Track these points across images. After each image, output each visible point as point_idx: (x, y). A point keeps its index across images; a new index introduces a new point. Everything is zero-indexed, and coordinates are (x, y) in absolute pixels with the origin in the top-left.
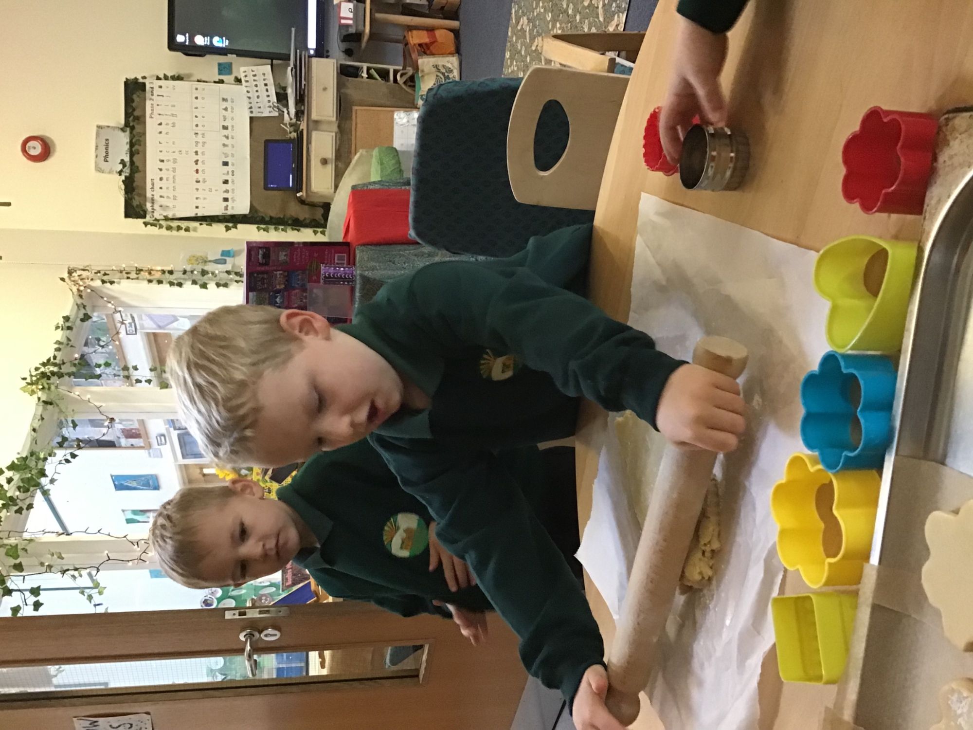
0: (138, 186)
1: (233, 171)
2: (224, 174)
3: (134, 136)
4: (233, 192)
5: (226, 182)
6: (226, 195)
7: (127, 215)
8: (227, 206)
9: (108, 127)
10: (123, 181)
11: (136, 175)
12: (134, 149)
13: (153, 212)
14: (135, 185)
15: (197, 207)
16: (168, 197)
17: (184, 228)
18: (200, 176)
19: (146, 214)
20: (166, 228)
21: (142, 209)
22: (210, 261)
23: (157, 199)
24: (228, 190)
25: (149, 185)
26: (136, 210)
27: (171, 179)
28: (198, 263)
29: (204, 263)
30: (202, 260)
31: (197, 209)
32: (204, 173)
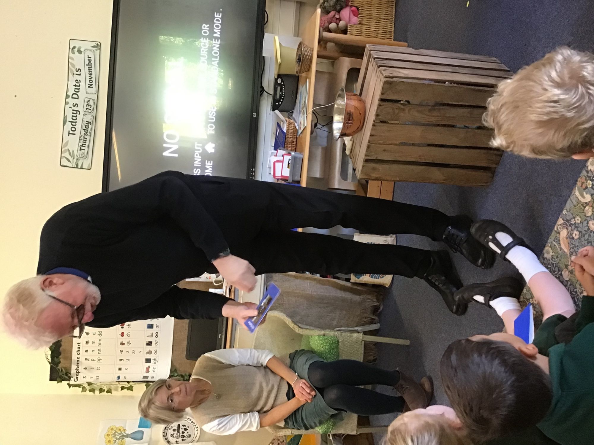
0: (64, 350)
1: (157, 333)
2: (148, 336)
4: (156, 353)
5: (149, 344)
6: (148, 356)
7: (51, 379)
8: (149, 367)
10: (50, 348)
13: (77, 375)
14: (61, 348)
15: (120, 369)
16: (93, 360)
17: (106, 390)
18: (125, 339)
19: (70, 378)
20: (89, 390)
21: (66, 374)
22: (127, 436)
23: (82, 362)
24: (151, 351)
25: (75, 349)
26: (60, 374)
27: (97, 343)
28: (115, 441)
29: (121, 439)
30: (120, 434)
31: (120, 371)
32: (129, 335)
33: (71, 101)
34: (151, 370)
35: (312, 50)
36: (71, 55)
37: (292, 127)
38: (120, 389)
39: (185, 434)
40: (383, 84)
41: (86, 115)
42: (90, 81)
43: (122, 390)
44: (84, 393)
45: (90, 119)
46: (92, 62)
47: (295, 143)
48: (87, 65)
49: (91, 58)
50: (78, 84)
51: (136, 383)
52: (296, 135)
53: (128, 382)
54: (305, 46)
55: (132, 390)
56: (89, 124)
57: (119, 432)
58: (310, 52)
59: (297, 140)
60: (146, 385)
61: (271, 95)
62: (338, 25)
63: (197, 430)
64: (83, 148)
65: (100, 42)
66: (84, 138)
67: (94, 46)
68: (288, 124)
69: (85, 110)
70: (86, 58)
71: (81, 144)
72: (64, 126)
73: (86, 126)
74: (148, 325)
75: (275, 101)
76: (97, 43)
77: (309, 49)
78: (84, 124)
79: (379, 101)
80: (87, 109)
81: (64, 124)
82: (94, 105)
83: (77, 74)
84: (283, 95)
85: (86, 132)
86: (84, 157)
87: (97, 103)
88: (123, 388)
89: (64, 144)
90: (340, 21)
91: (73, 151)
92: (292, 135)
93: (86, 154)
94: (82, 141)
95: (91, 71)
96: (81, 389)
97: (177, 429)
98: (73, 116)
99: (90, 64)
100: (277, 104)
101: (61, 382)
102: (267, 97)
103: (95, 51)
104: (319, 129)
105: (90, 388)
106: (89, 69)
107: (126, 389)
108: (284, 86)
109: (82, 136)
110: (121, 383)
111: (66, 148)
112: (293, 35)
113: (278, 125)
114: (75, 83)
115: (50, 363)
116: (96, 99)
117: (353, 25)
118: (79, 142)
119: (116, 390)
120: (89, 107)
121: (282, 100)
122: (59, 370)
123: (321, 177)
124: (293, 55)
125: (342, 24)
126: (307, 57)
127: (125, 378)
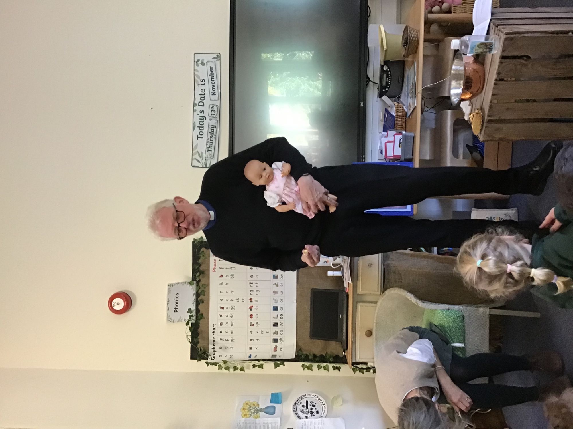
0: (202, 331)
1: (282, 315)
2: (274, 318)
3: (200, 288)
4: (282, 334)
5: (276, 325)
6: (275, 337)
7: (192, 358)
8: (276, 347)
9: (178, 283)
10: (190, 329)
11: (201, 322)
12: (199, 299)
13: (214, 354)
14: (199, 330)
15: (251, 348)
16: (227, 340)
17: (239, 368)
18: (254, 321)
19: (208, 357)
20: (225, 368)
21: (205, 353)
22: (261, 410)
23: (217, 342)
24: (278, 332)
25: (211, 330)
26: (200, 353)
27: (230, 324)
28: (251, 414)
29: (255, 413)
30: (254, 408)
31: (251, 350)
32: (257, 317)
33: (198, 109)
34: (278, 349)
35: (418, 32)
36: (196, 67)
37: (400, 110)
38: (252, 367)
39: (313, 410)
40: (504, 42)
41: (212, 119)
42: (214, 89)
43: (253, 368)
44: (220, 370)
45: (215, 123)
46: (214, 72)
47: (404, 126)
48: (210, 75)
49: (212, 68)
50: (203, 93)
51: (266, 361)
52: (405, 117)
53: (258, 360)
54: (411, 29)
55: (263, 368)
56: (214, 128)
57: (254, 407)
58: (416, 34)
59: (406, 123)
60: (274, 364)
61: (378, 84)
62: (441, 7)
63: (324, 407)
64: (210, 149)
65: (219, 54)
66: (211, 140)
67: (215, 57)
68: (397, 107)
69: (210, 115)
70: (209, 69)
71: (208, 146)
72: (193, 131)
73: (212, 129)
74: (274, 307)
75: (381, 88)
76: (217, 54)
77: (415, 31)
78: (210, 128)
79: (500, 58)
80: (212, 114)
81: (193, 129)
82: (218, 110)
83: (201, 84)
84: (390, 81)
85: (212, 135)
86: (211, 157)
87: (219, 108)
88: (254, 366)
89: (194, 148)
90: (443, 3)
91: (202, 153)
92: (401, 118)
93: (212, 154)
94: (209, 143)
95: (214, 80)
96: (218, 367)
97: (305, 405)
98: (200, 122)
99: (212, 74)
100: (384, 90)
101: (200, 360)
102: (373, 86)
103: (216, 62)
104: (427, 111)
105: (225, 365)
106: (212, 79)
107: (257, 367)
108: (390, 72)
109: (209, 138)
110: (253, 362)
111: (196, 150)
112: (396, 23)
113: (386, 110)
114: (200, 92)
115: (190, 343)
116: (219, 104)
117: (456, 5)
118: (207, 144)
119: (248, 368)
120: (213, 113)
121: (388, 86)
122: (198, 348)
123: (431, 159)
124: (399, 40)
125: (445, 6)
126: (414, 39)
127: (256, 356)
